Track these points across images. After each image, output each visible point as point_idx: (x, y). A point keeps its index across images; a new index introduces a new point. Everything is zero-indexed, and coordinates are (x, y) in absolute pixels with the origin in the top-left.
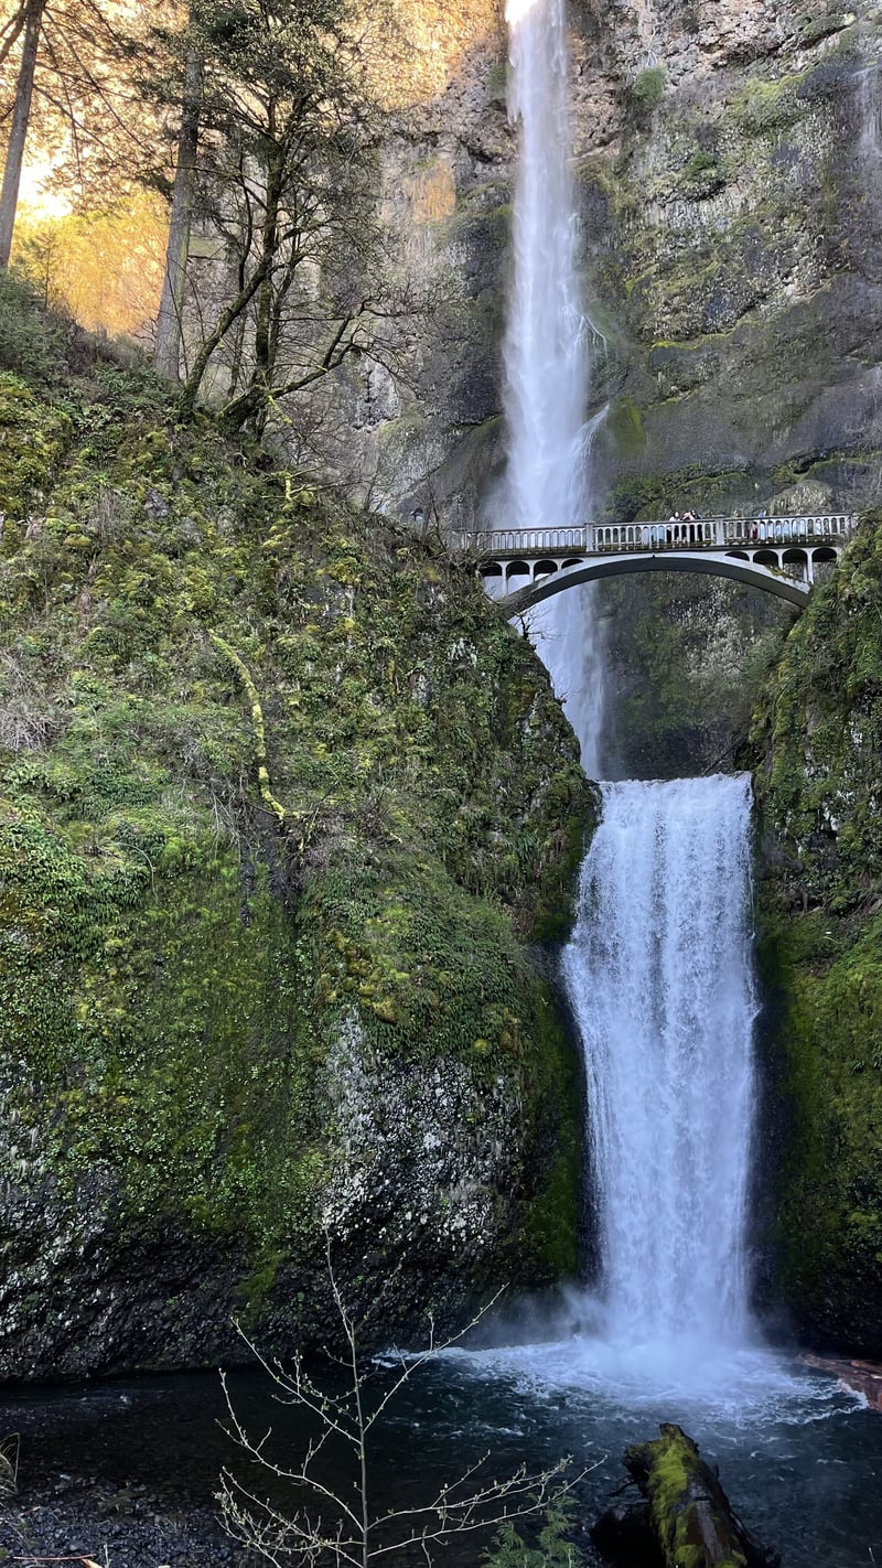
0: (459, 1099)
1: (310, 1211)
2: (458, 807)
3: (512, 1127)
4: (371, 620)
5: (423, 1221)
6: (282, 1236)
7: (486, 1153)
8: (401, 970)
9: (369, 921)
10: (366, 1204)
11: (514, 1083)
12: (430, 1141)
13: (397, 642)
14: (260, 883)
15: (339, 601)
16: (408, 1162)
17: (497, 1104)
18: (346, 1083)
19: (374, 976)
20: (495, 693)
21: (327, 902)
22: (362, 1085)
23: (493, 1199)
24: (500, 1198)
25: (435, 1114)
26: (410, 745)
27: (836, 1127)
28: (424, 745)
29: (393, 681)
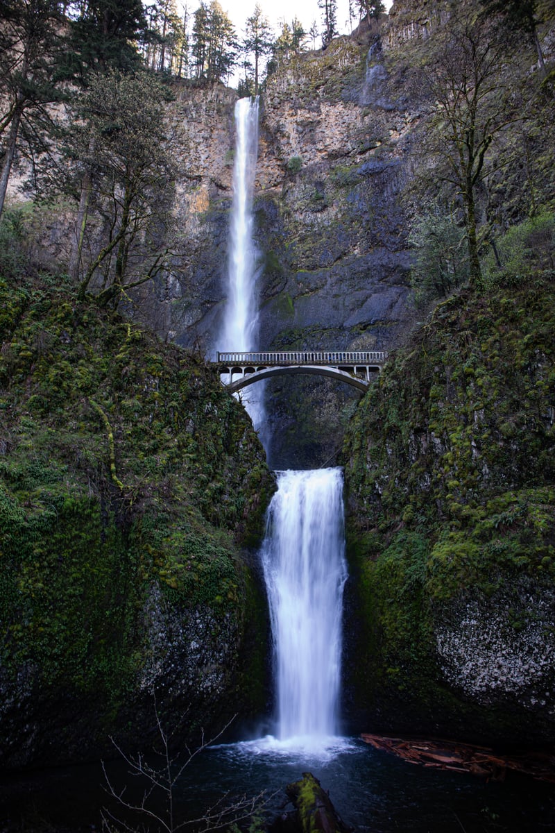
0: (208, 624)
1: (134, 680)
2: (208, 483)
3: (233, 637)
4: (167, 393)
5: (190, 683)
6: (121, 694)
7: (220, 650)
8: (180, 563)
9: (164, 539)
10: (162, 677)
11: (234, 616)
12: (194, 645)
13: (179, 404)
14: (111, 521)
15: (152, 384)
16: (183, 656)
17: (226, 626)
18: (153, 618)
19: (167, 566)
20: (226, 429)
21: (144, 530)
22: (161, 619)
23: (224, 672)
24: (227, 671)
25: (196, 632)
26: (185, 453)
27: (381, 629)
28: (191, 453)
29: (177, 422)
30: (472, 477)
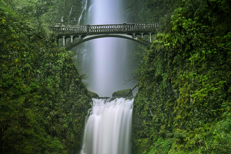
2: (49, 112)
13: (31, 65)
15: (13, 54)
26: (35, 95)
28: (39, 95)
29: (30, 77)
30: (189, 115)
